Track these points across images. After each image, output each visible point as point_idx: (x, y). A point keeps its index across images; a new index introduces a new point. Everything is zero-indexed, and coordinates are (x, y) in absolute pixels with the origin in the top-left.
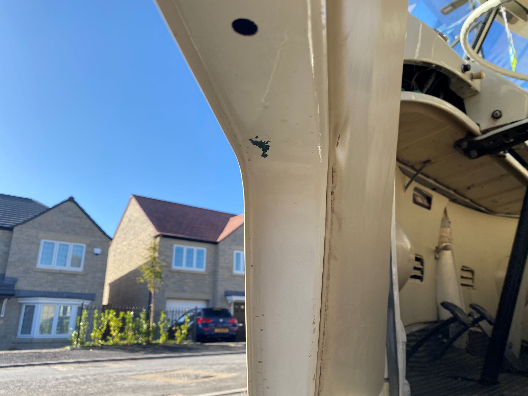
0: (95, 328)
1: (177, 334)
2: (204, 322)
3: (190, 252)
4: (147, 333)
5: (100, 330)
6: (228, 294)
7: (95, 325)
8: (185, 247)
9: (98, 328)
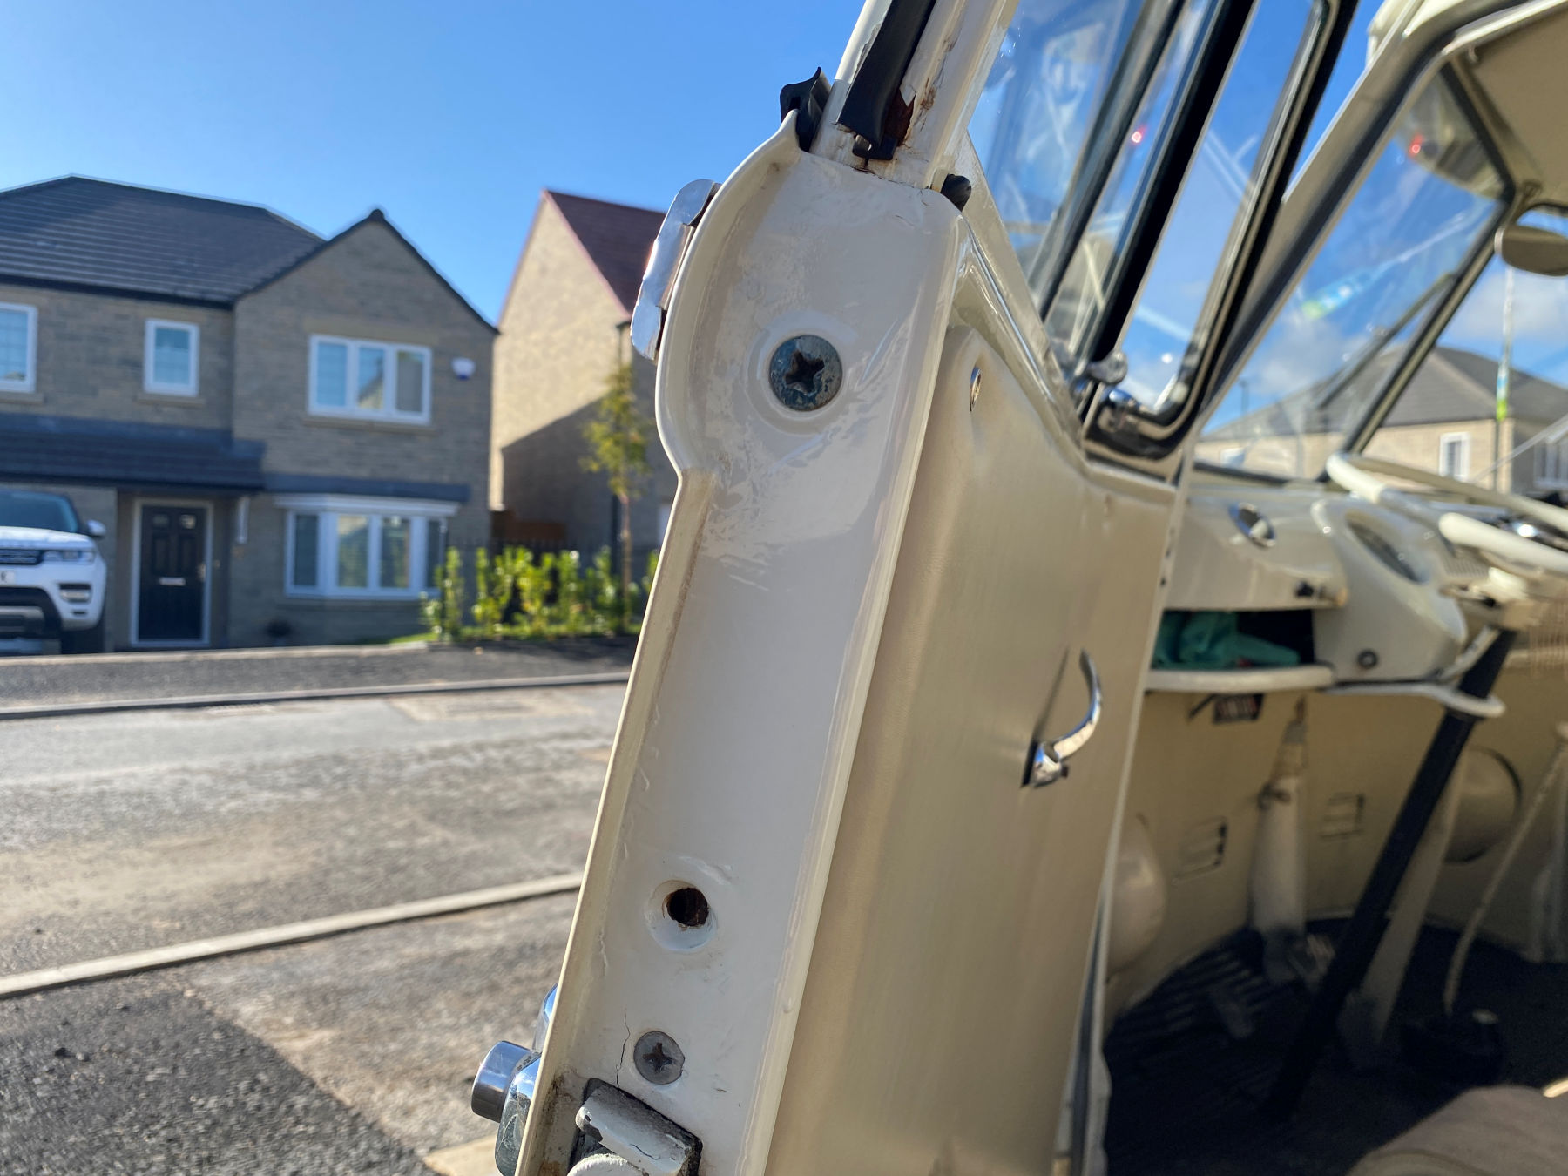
0: (482, 595)
4: (616, 608)
5: (496, 599)
7: (482, 587)
9: (491, 595)
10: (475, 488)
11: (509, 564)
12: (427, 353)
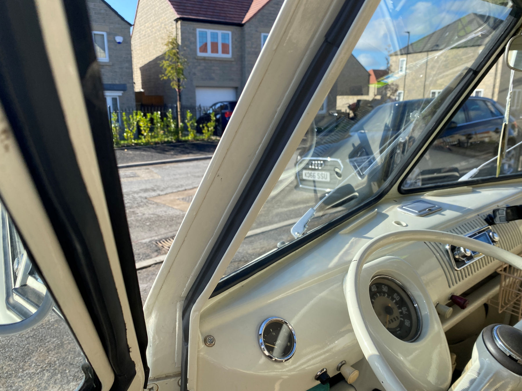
0: (126, 129)
1: (205, 131)
3: (214, 37)
4: (176, 132)
7: (126, 126)
8: (209, 30)
9: (129, 129)
10: (128, 85)
11: (135, 117)
12: (105, 34)
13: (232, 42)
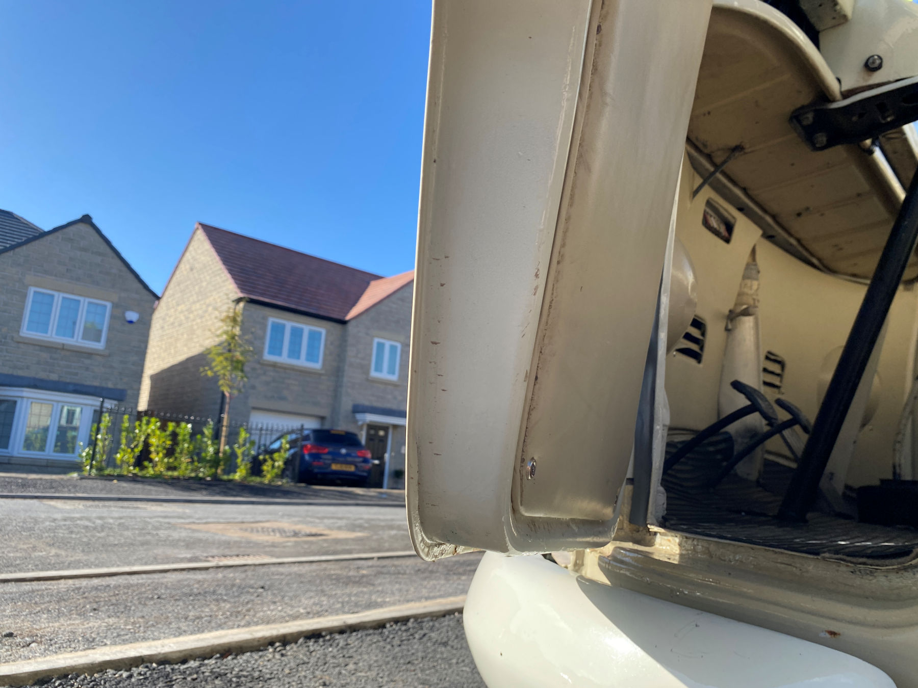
0: (123, 446)
1: (267, 467)
2: (314, 451)
3: (297, 334)
4: (215, 462)
5: (132, 449)
6: (358, 409)
7: (124, 441)
8: (289, 323)
9: (129, 447)
10: (129, 392)
11: (144, 427)
12: (109, 305)
13: (326, 345)
